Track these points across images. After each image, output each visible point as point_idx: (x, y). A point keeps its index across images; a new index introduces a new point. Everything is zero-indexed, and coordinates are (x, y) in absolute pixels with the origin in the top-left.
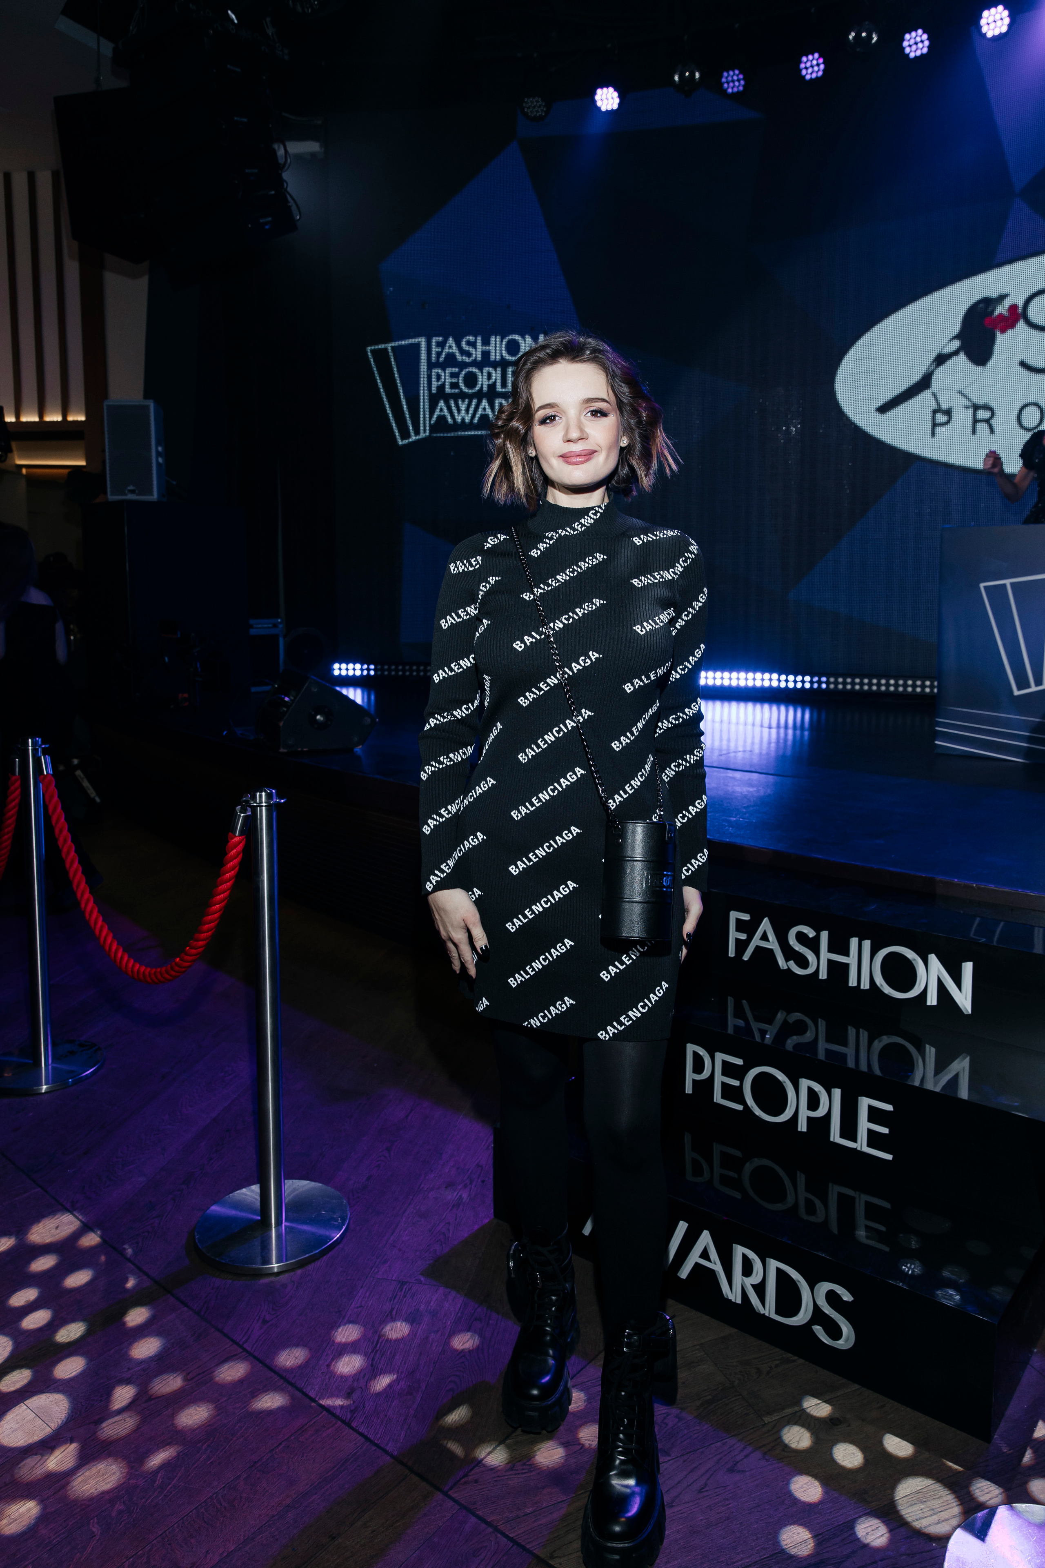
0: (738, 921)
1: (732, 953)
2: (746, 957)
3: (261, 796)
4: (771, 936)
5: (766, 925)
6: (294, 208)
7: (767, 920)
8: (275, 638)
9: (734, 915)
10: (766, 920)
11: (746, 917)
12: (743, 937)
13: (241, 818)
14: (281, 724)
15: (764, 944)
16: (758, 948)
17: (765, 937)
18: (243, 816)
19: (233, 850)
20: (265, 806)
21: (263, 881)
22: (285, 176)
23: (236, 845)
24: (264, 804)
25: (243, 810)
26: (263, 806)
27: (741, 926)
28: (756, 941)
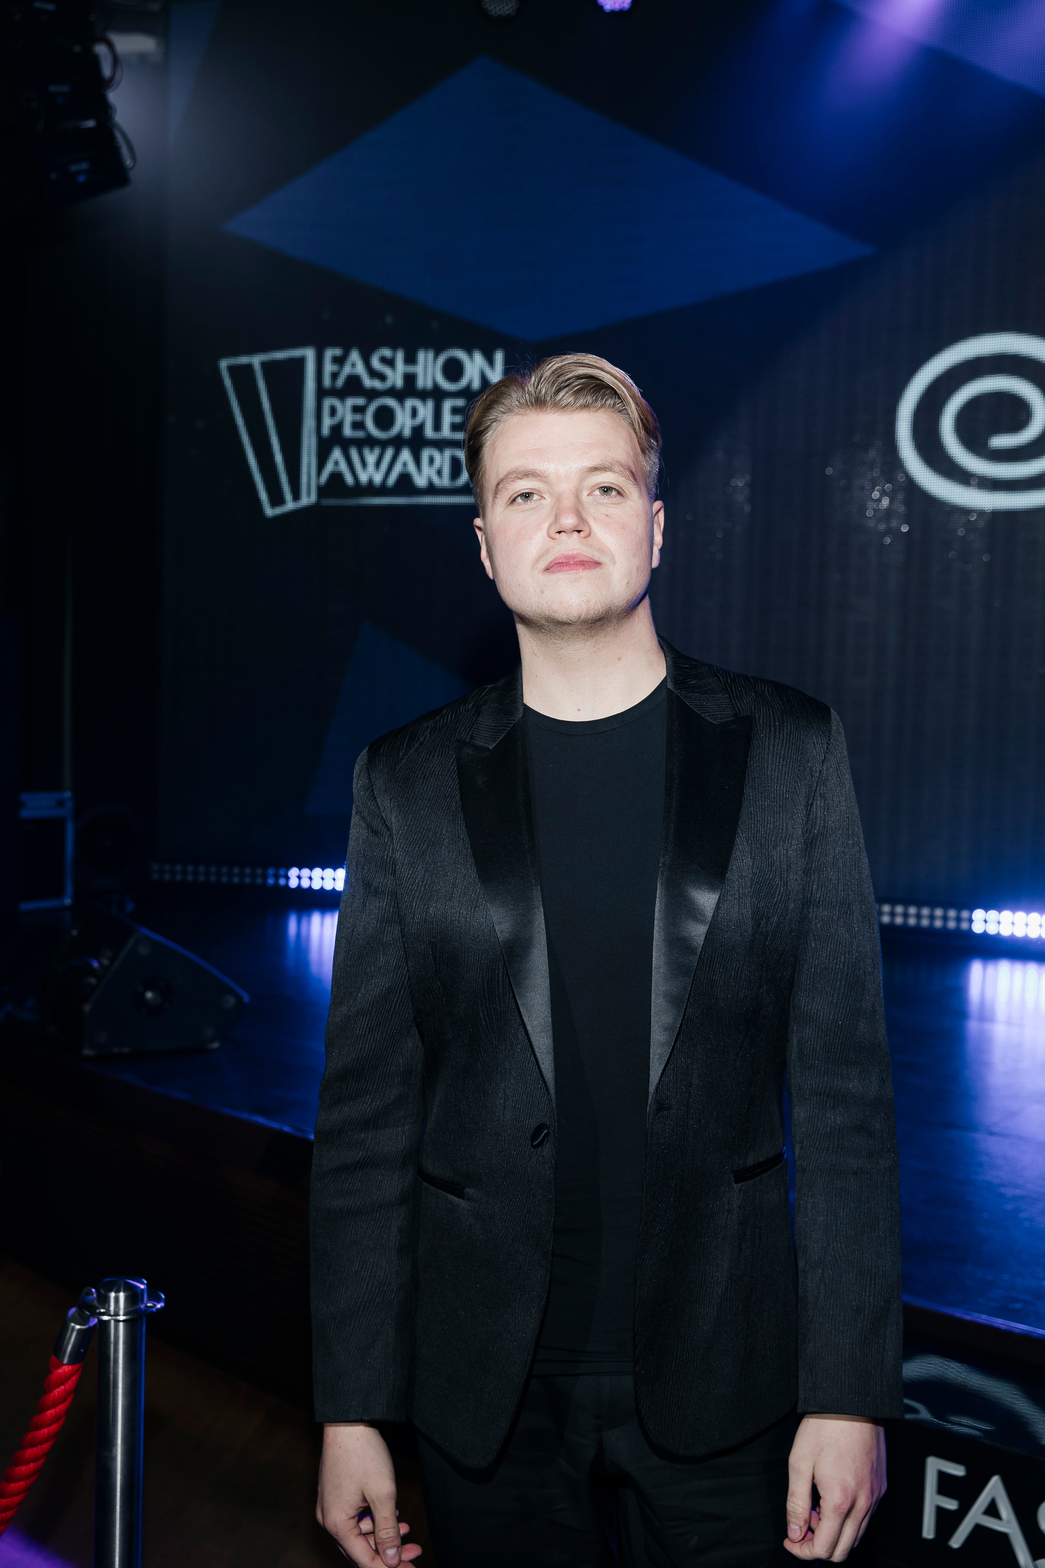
0: (943, 1477)
1: (928, 1531)
2: (956, 1541)
3: (117, 1299)
4: (1005, 1509)
5: (995, 1488)
6: (124, 150)
7: (996, 1482)
8: (58, 824)
9: (934, 1465)
10: (995, 1480)
11: (957, 1470)
12: (951, 1505)
13: (74, 1334)
14: (87, 1008)
15: (991, 1523)
16: (978, 1529)
17: (992, 1510)
18: (79, 1330)
19: (58, 1387)
20: (123, 1321)
21: (114, 1459)
22: (113, 96)
23: (64, 1380)
24: (122, 1318)
25: (83, 1320)
26: (119, 1321)
27: (946, 1484)
28: (976, 1516)
